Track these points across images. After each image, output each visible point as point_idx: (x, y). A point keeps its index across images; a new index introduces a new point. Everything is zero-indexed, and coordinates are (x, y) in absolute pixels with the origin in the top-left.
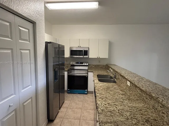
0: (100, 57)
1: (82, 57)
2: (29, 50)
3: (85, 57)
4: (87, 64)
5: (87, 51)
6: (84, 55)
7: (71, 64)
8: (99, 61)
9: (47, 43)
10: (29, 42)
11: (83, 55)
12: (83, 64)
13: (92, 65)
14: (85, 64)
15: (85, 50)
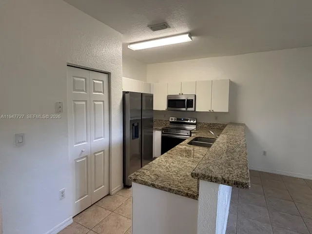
0: (215, 111)
1: (184, 109)
2: (103, 101)
3: (189, 109)
4: (195, 122)
5: (192, 100)
6: (187, 107)
7: (170, 120)
8: (216, 118)
9: (125, 93)
10: (103, 93)
11: (185, 108)
12: (189, 121)
13: (203, 124)
14: (192, 122)
15: (189, 98)
